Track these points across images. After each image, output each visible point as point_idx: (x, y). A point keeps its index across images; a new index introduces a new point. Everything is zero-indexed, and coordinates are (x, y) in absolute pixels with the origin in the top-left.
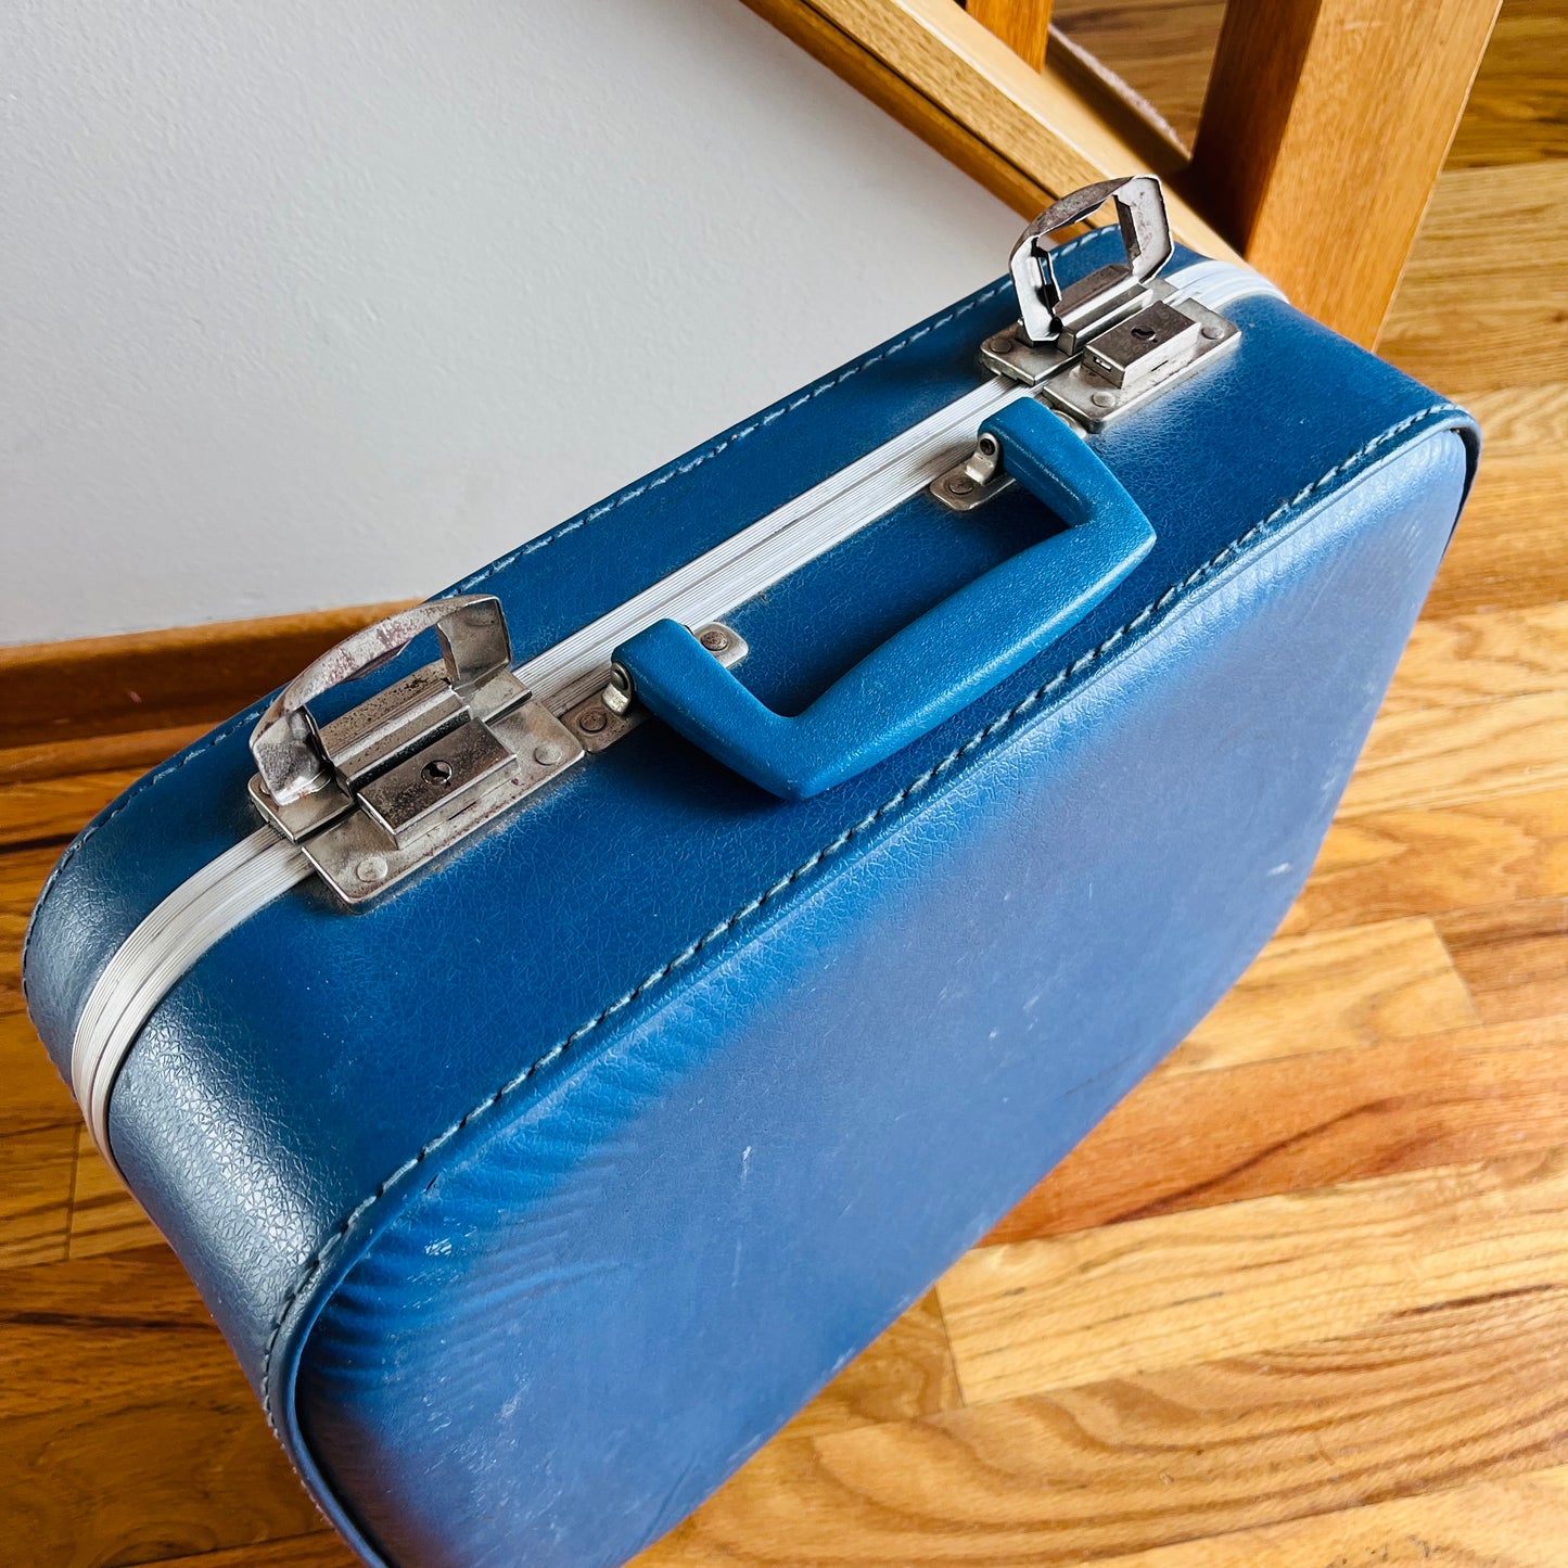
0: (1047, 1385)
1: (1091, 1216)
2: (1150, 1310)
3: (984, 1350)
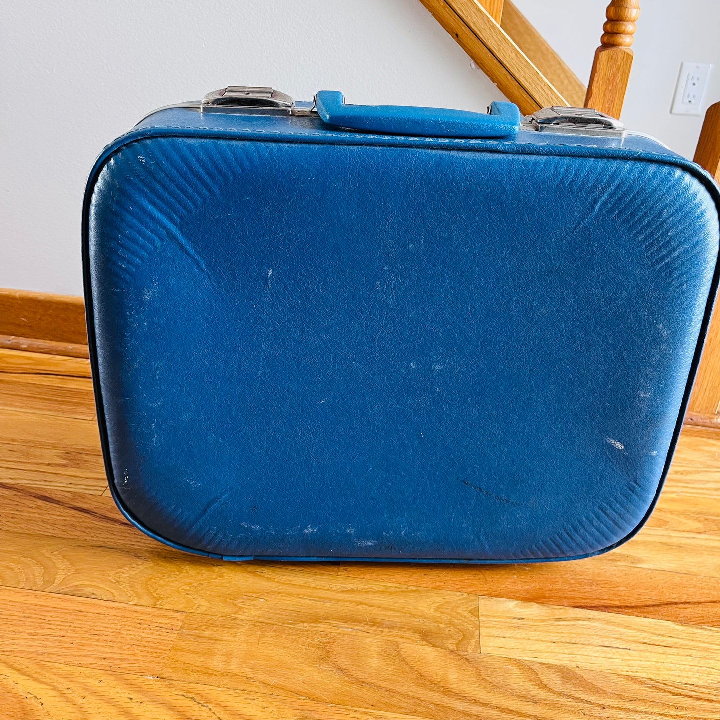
0: (526, 657)
1: (565, 602)
2: (589, 645)
3: (496, 635)
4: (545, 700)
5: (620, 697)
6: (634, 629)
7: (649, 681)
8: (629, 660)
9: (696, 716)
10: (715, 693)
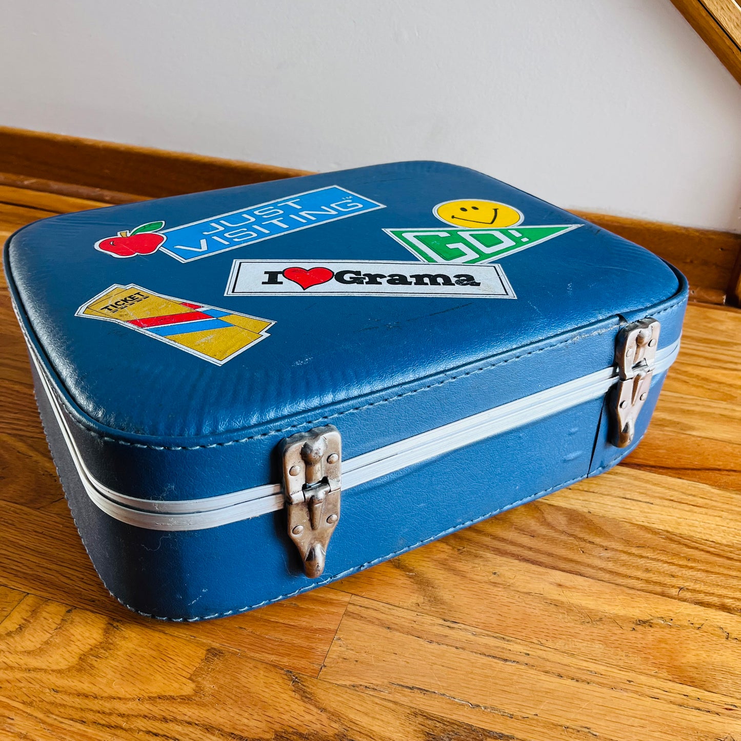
2: (608, 495)
4: (544, 535)
5: (627, 542)
6: (663, 487)
7: (665, 533)
8: (649, 513)
9: (709, 569)
10: (738, 552)
